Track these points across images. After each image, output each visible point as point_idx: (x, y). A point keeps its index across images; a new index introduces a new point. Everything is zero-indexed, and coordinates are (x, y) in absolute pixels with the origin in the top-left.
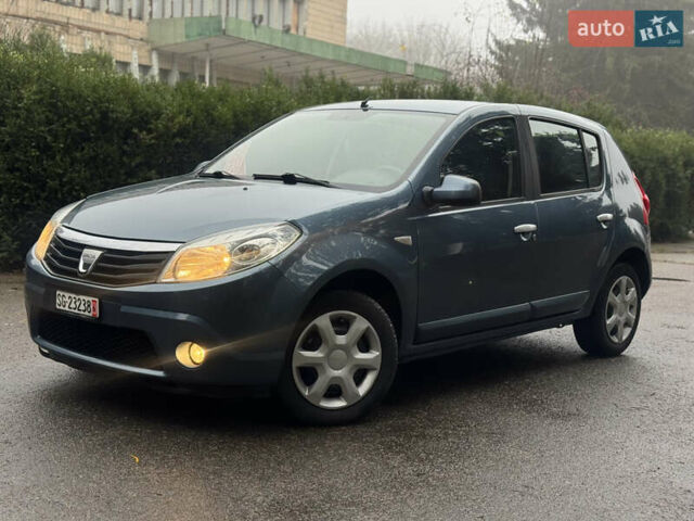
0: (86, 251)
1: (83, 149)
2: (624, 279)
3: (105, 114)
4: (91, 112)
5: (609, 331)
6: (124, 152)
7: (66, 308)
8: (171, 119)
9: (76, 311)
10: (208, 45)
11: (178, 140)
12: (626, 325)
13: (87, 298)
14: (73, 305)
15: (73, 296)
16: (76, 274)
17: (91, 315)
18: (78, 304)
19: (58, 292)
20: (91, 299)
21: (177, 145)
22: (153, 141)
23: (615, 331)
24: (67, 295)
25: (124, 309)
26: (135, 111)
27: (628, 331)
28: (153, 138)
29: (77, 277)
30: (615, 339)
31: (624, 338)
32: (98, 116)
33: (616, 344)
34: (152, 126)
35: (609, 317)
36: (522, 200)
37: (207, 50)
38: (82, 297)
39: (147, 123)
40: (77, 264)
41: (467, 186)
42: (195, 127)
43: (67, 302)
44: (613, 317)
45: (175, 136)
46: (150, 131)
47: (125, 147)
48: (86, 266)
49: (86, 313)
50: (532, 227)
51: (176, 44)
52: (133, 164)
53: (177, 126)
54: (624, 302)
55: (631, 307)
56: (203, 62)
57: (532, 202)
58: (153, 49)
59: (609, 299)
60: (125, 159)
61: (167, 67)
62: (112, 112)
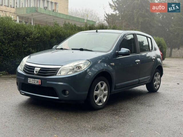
0: (36, 68)
1: (13, 42)
2: (157, 73)
3: (18, 33)
4: (14, 33)
5: (154, 86)
6: (23, 43)
7: (31, 83)
8: (35, 35)
9: (34, 83)
10: (32, 14)
11: (37, 40)
12: (158, 84)
13: (37, 80)
14: (33, 82)
15: (33, 79)
16: (34, 74)
17: (38, 84)
18: (34, 81)
19: (28, 79)
20: (38, 80)
21: (37, 41)
22: (31, 40)
23: (156, 86)
24: (31, 79)
25: (48, 82)
26: (25, 33)
27: (158, 86)
28: (30, 40)
29: (34, 75)
30: (156, 88)
31: (158, 87)
32: (16, 34)
33: (156, 89)
34: (30, 36)
35: (154, 82)
36: (136, 54)
37: (32, 16)
38: (36, 80)
39: (29, 36)
40: (34, 72)
41: (127, 51)
42: (41, 37)
43: (31, 81)
44: (155, 82)
45: (36, 39)
46: (30, 38)
47: (23, 42)
48: (36, 72)
49: (37, 83)
50: (139, 60)
51: (24, 14)
52: (26, 46)
53: (36, 36)
54: (158, 79)
55: (159, 80)
56: (31, 19)
57: (138, 54)
58: (17, 16)
59: (154, 78)
60: (23, 45)
61: (21, 20)
62: (20, 33)
